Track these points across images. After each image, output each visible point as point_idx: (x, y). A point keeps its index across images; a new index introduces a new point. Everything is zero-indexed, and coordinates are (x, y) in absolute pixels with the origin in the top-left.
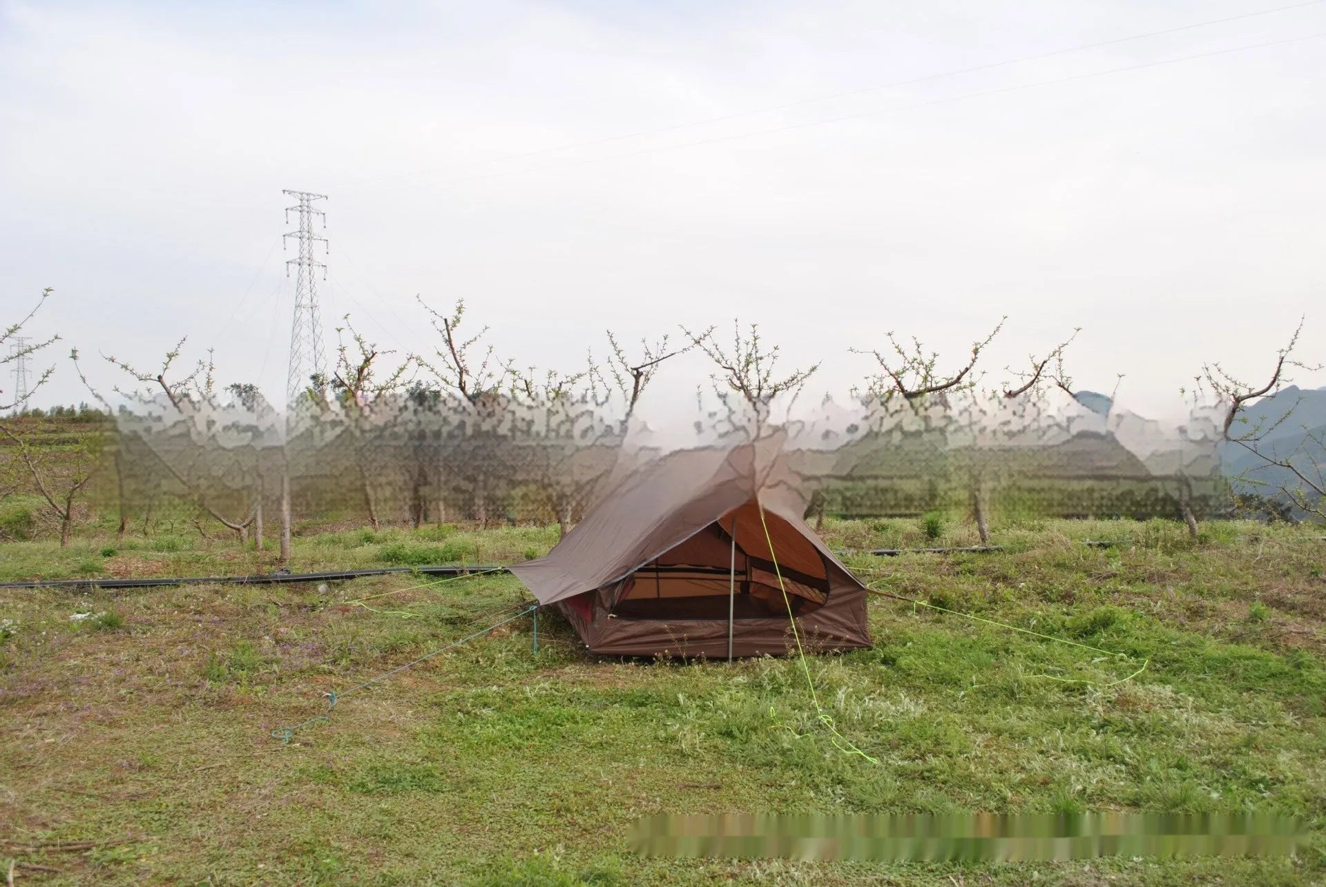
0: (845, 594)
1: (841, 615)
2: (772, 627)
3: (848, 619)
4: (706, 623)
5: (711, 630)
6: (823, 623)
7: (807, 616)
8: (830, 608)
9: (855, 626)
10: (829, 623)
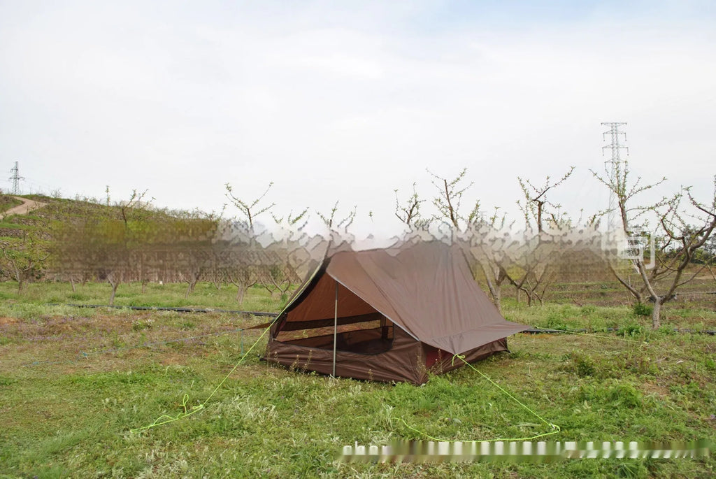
0: (405, 343)
1: (402, 358)
2: (358, 359)
3: (406, 361)
4: (322, 351)
5: (324, 356)
6: (389, 362)
7: (380, 355)
8: (395, 351)
9: (410, 367)
10: (391, 361)
